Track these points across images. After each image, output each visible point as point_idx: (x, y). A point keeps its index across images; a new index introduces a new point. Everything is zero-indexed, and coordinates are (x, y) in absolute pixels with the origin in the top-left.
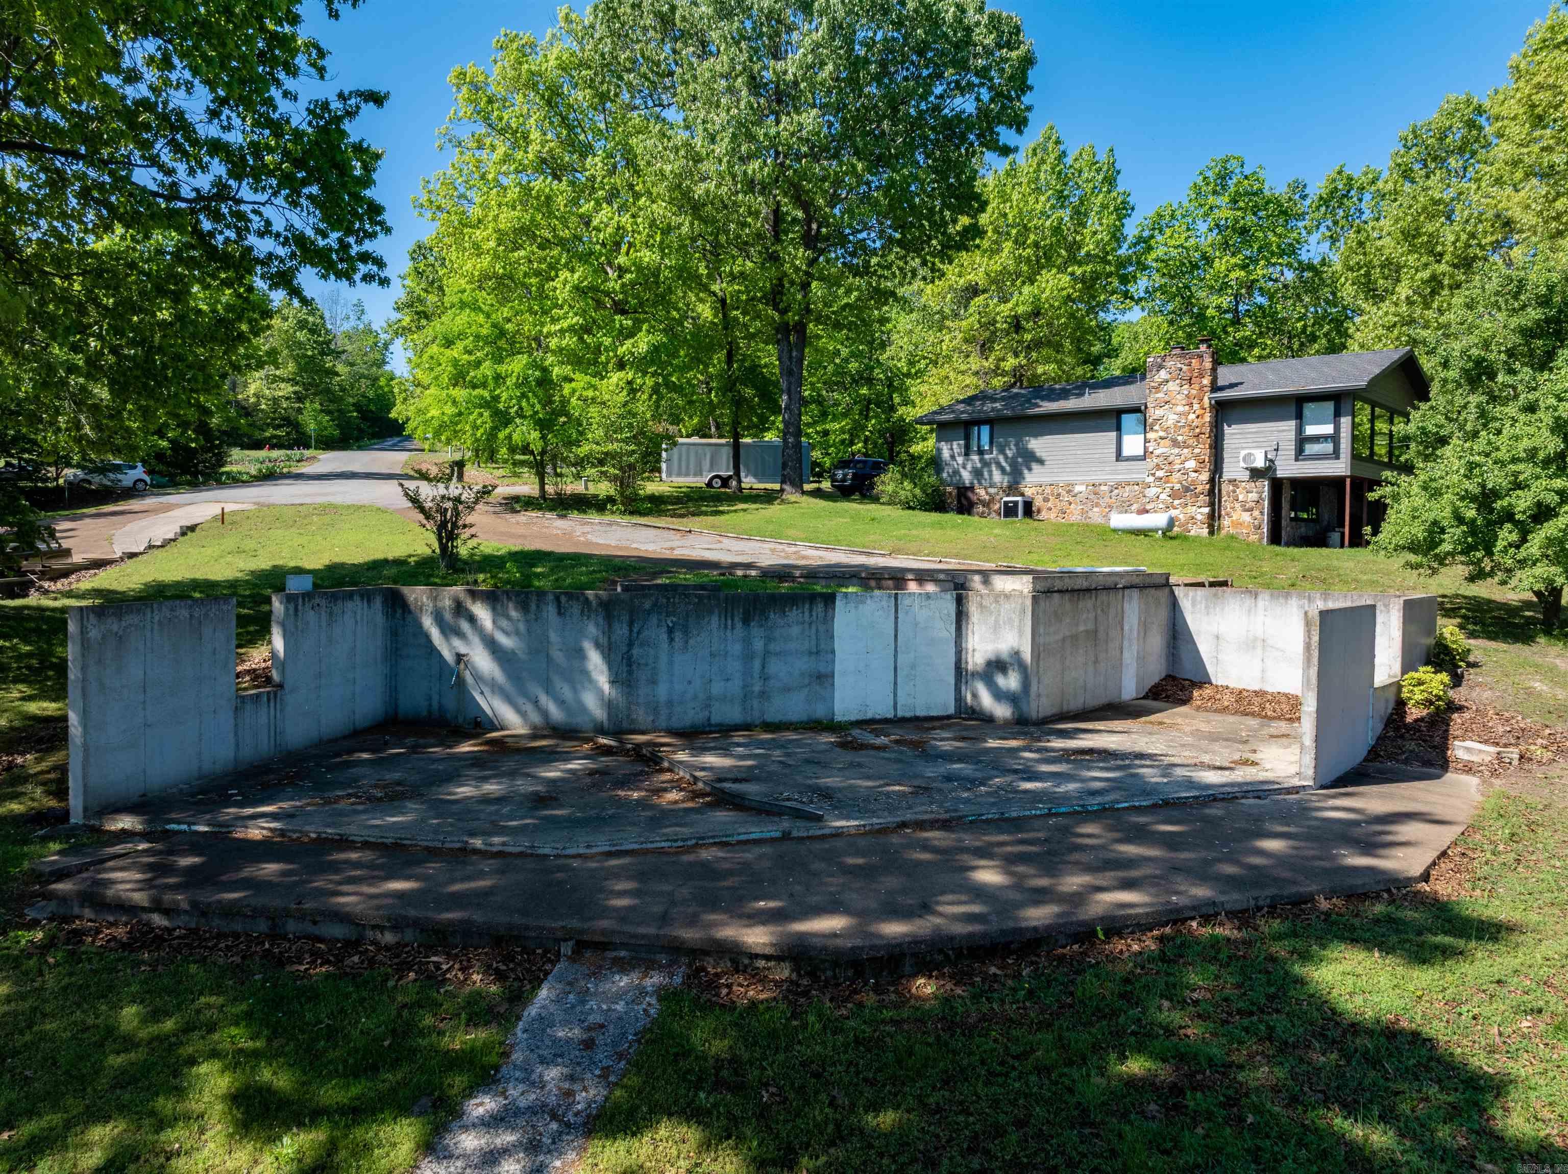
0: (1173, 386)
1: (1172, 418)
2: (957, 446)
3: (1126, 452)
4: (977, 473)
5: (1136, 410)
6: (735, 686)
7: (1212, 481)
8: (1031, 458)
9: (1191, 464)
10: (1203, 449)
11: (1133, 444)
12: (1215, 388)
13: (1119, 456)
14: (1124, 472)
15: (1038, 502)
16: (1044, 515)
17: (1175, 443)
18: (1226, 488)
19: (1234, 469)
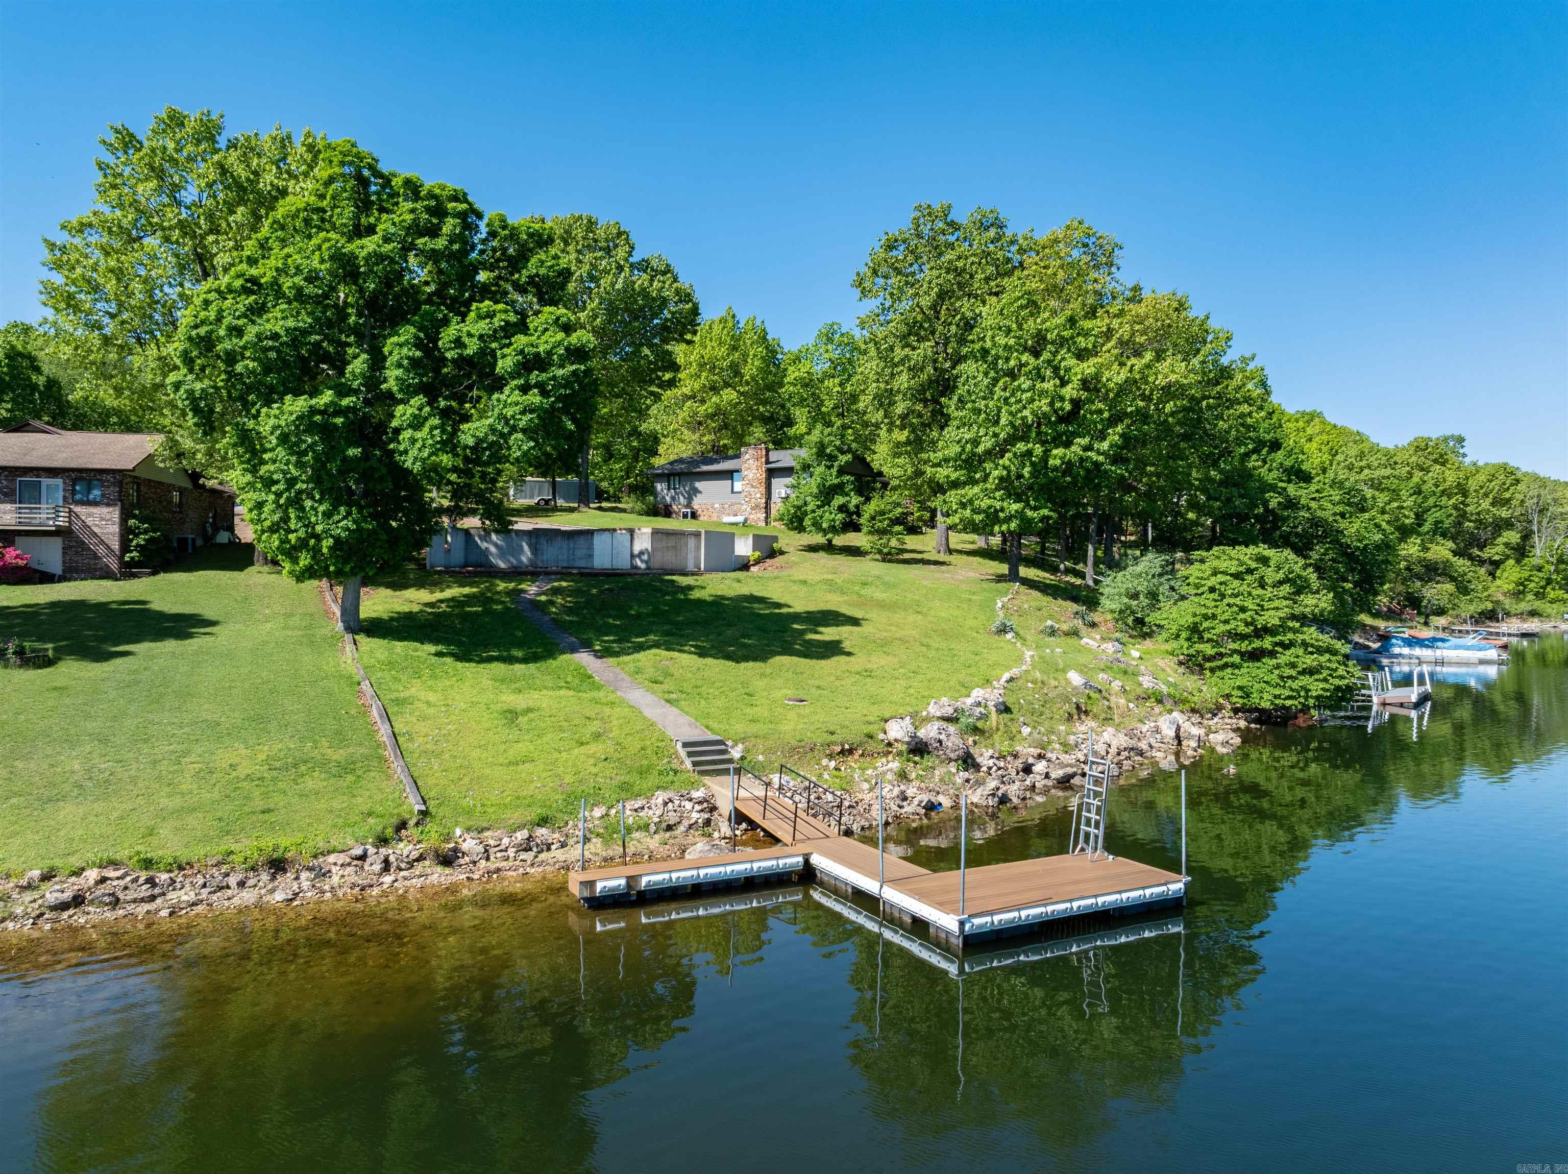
0: (751, 461)
1: (751, 476)
2: (665, 485)
3: (735, 490)
4: (673, 498)
5: (737, 471)
6: (565, 557)
7: (766, 503)
8: (696, 491)
9: (758, 495)
10: (763, 489)
11: (738, 486)
12: (767, 462)
13: (732, 492)
14: (734, 498)
15: (699, 512)
16: (701, 518)
17: (752, 486)
18: (773, 506)
19: (775, 497)
